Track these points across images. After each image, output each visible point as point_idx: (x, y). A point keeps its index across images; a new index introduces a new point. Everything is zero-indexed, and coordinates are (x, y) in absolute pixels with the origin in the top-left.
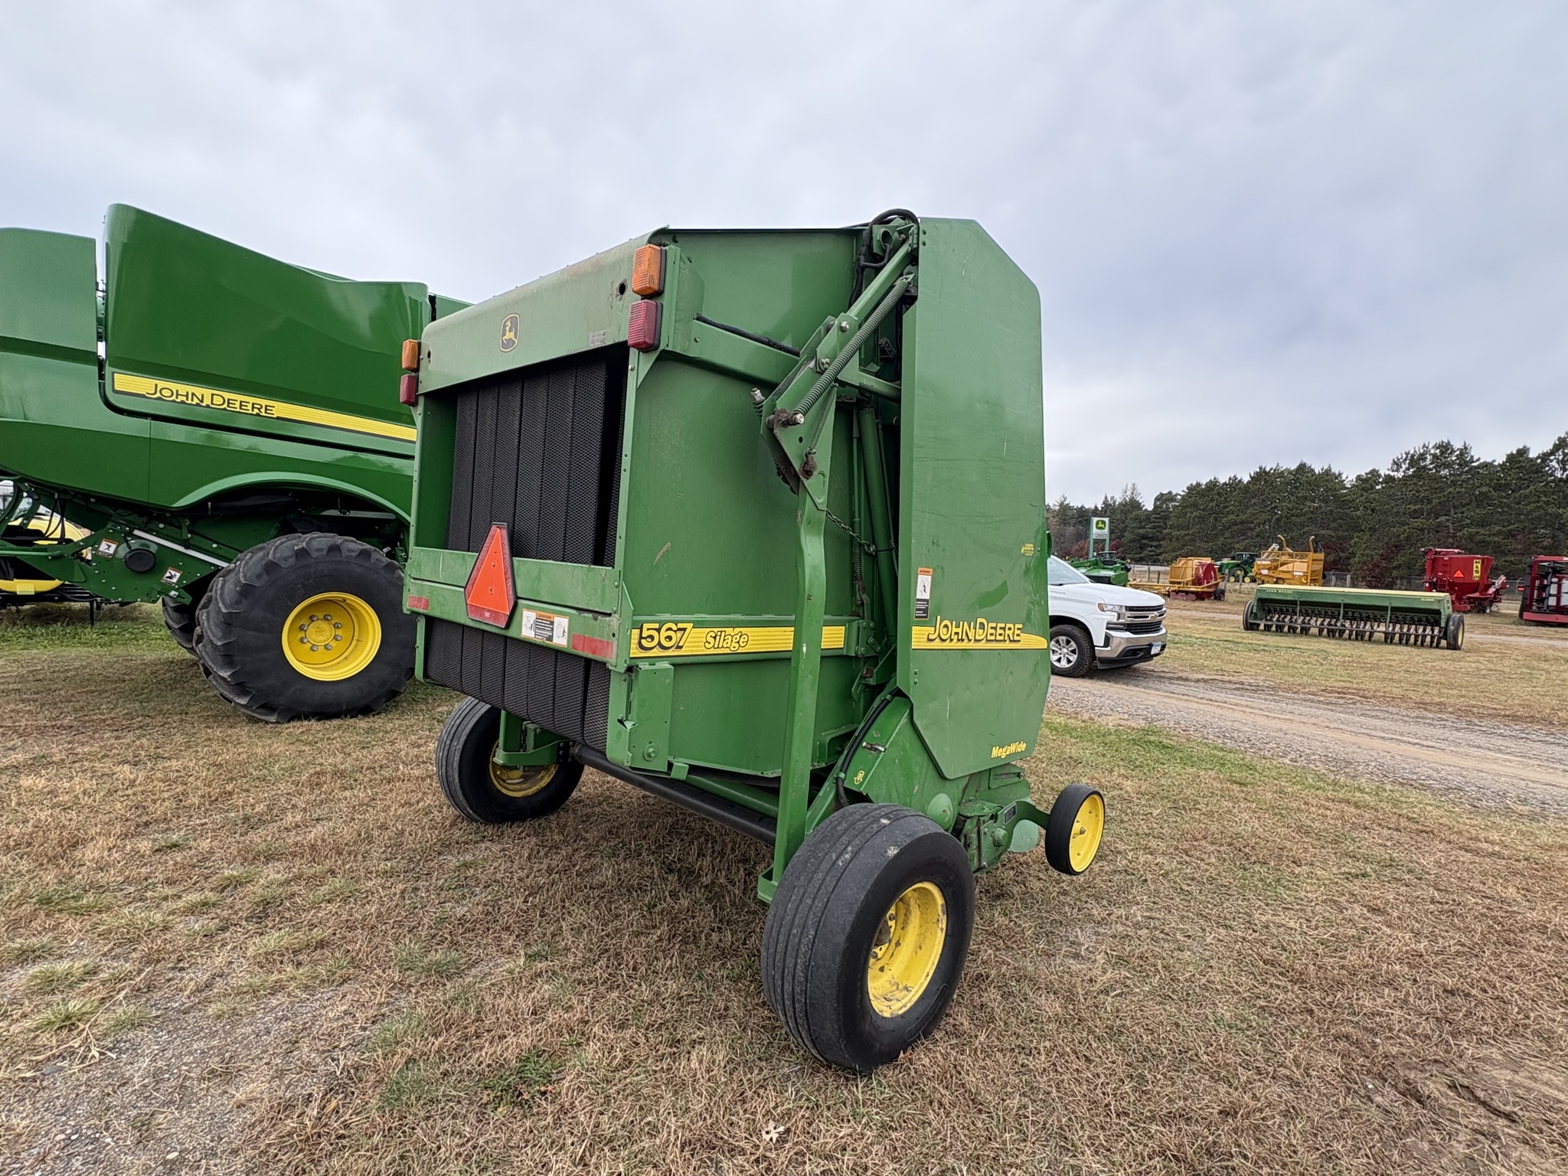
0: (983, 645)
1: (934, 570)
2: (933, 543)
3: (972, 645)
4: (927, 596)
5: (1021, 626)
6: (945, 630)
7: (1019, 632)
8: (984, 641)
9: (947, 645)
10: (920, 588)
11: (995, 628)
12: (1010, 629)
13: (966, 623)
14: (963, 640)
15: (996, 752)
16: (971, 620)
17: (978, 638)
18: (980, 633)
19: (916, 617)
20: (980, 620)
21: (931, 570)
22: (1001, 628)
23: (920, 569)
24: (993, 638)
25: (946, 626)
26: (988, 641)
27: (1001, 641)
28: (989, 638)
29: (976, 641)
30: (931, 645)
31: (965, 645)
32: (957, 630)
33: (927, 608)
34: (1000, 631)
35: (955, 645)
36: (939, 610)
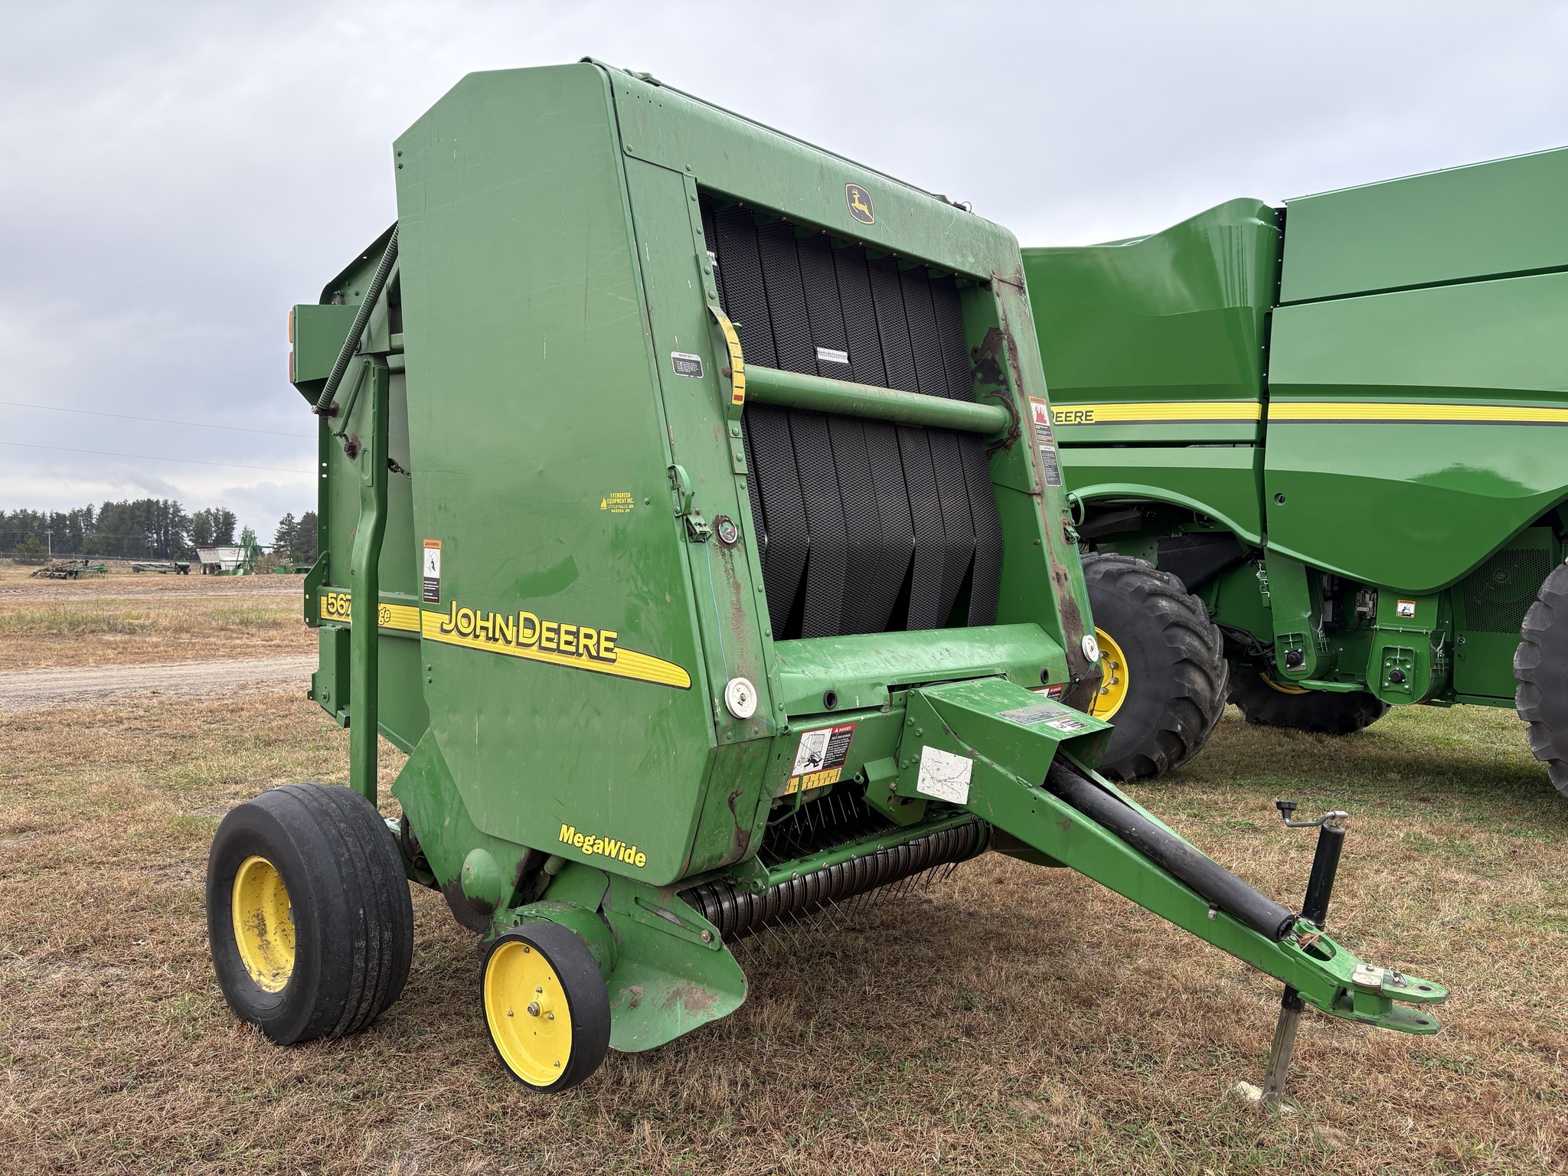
0: (533, 653)
1: (444, 542)
2: (440, 508)
3: (512, 650)
4: (436, 574)
5: (614, 635)
6: (465, 621)
7: (611, 645)
8: (535, 647)
9: (469, 642)
10: (427, 564)
11: (557, 631)
12: (588, 636)
13: (498, 616)
14: (496, 640)
15: (567, 833)
16: (511, 613)
17: (521, 640)
18: (526, 636)
19: (426, 600)
20: (523, 615)
21: (440, 542)
22: (567, 633)
23: (425, 541)
24: (554, 646)
25: (466, 616)
26: (541, 648)
27: (572, 654)
28: (545, 644)
29: (519, 644)
30: (445, 638)
31: (500, 647)
32: (485, 624)
33: (437, 589)
34: (564, 637)
35: (481, 643)
36: (453, 595)
